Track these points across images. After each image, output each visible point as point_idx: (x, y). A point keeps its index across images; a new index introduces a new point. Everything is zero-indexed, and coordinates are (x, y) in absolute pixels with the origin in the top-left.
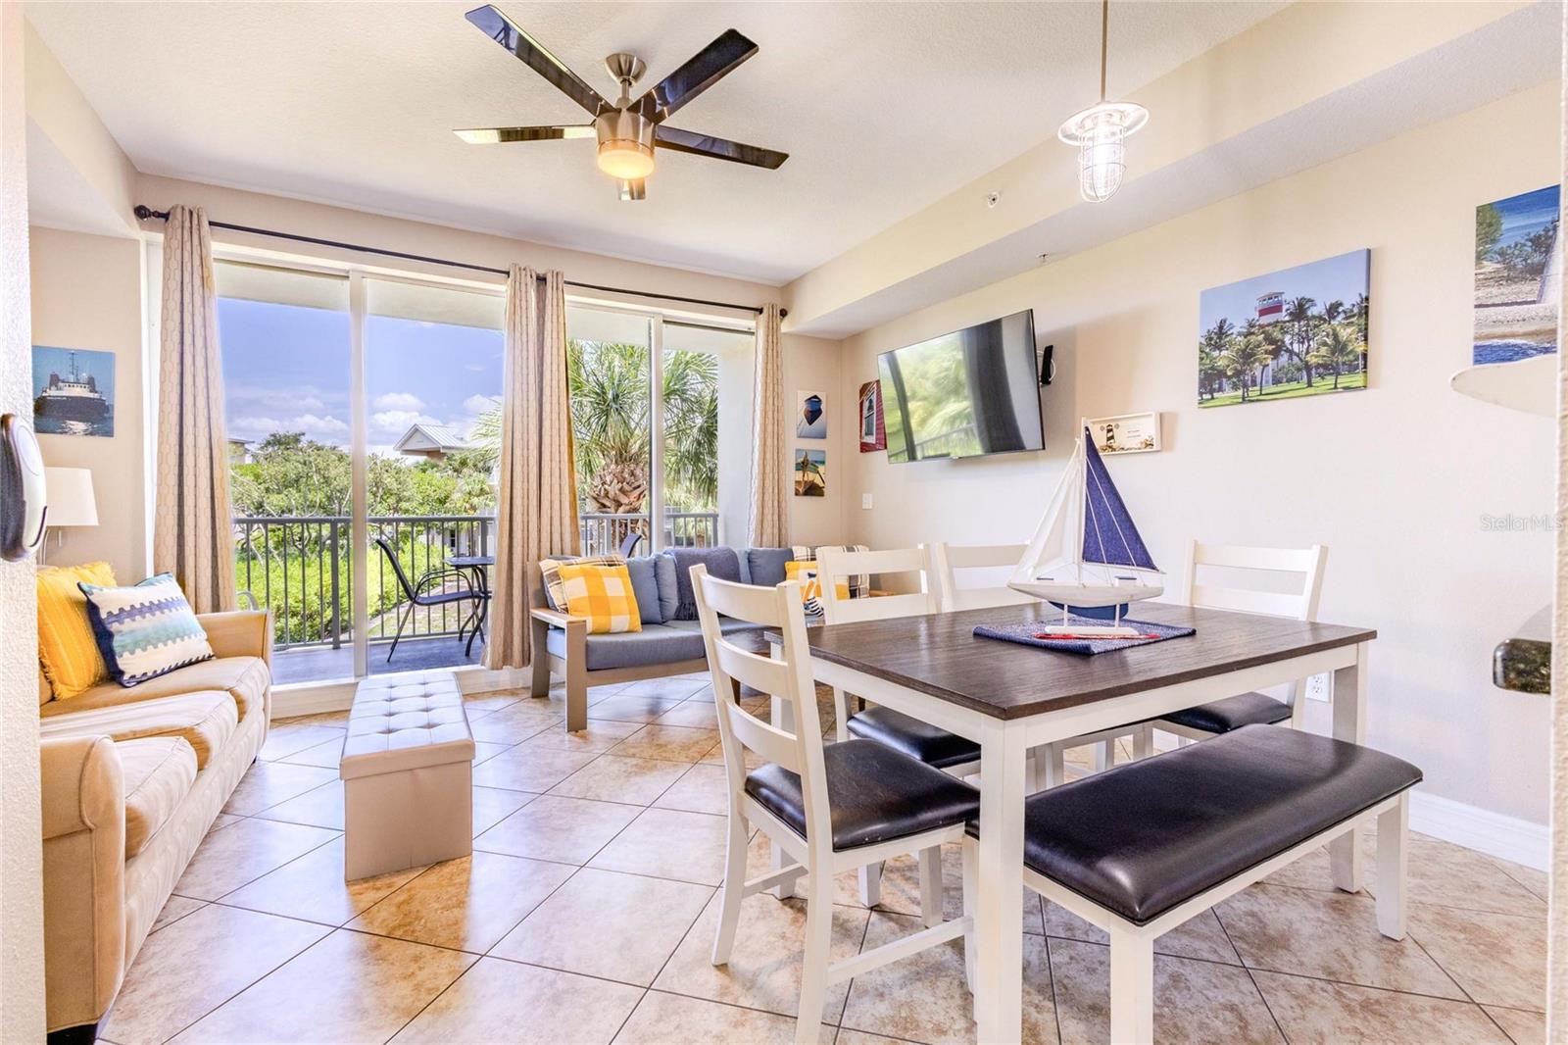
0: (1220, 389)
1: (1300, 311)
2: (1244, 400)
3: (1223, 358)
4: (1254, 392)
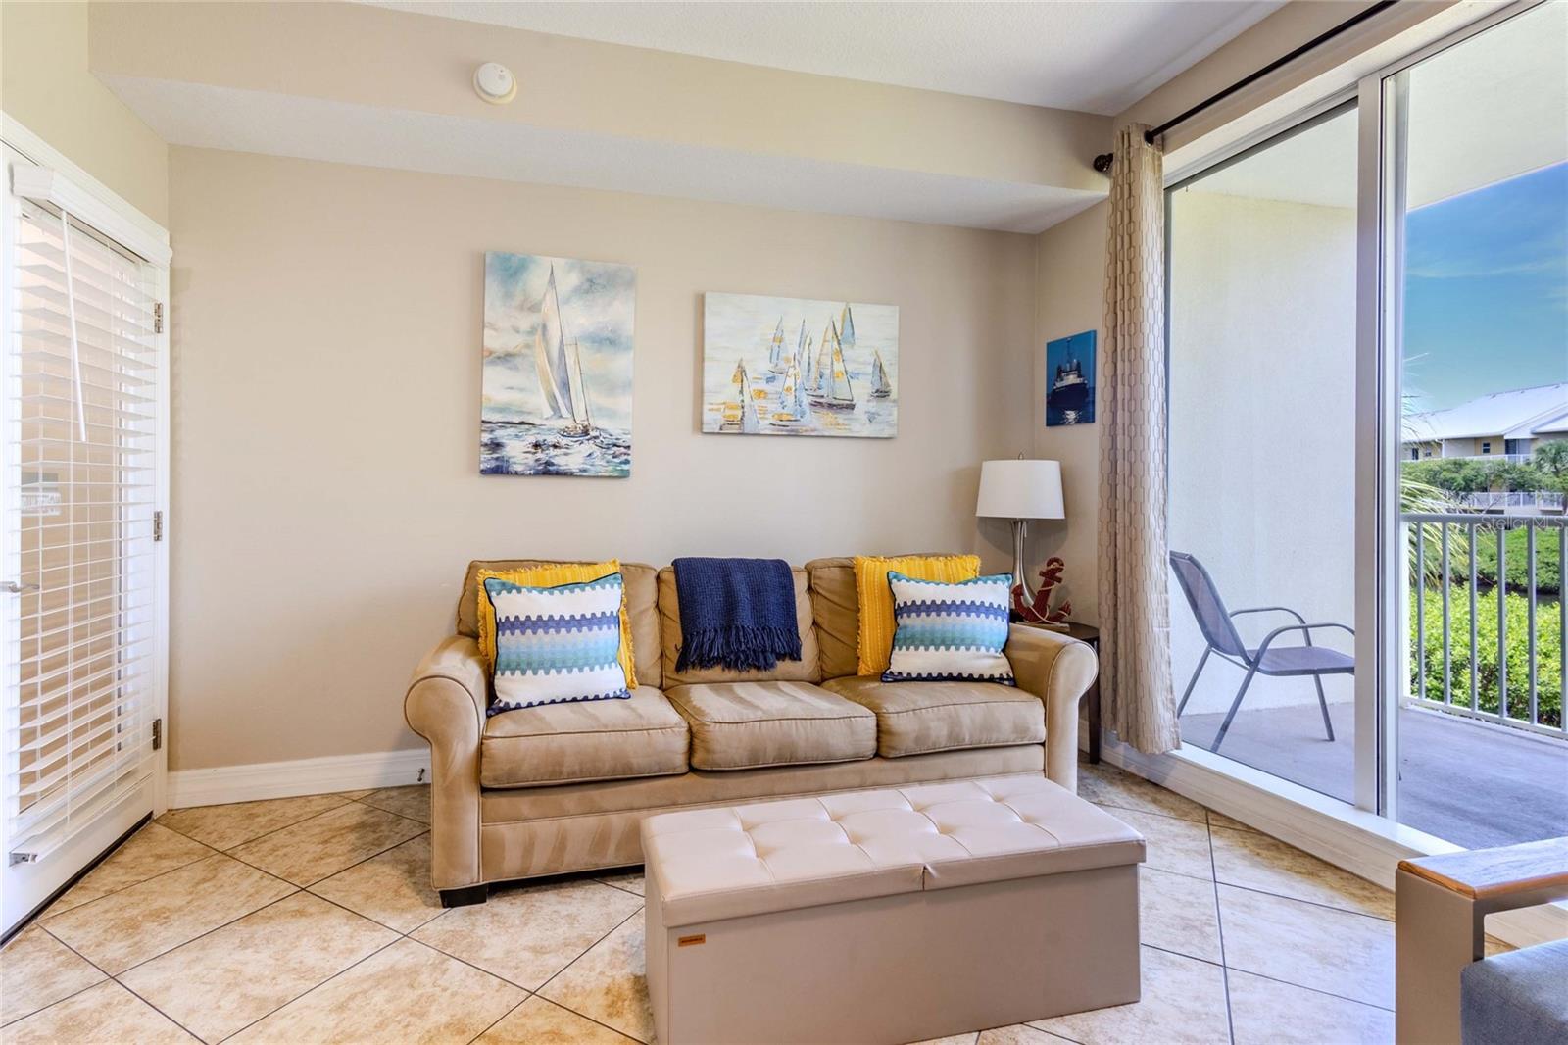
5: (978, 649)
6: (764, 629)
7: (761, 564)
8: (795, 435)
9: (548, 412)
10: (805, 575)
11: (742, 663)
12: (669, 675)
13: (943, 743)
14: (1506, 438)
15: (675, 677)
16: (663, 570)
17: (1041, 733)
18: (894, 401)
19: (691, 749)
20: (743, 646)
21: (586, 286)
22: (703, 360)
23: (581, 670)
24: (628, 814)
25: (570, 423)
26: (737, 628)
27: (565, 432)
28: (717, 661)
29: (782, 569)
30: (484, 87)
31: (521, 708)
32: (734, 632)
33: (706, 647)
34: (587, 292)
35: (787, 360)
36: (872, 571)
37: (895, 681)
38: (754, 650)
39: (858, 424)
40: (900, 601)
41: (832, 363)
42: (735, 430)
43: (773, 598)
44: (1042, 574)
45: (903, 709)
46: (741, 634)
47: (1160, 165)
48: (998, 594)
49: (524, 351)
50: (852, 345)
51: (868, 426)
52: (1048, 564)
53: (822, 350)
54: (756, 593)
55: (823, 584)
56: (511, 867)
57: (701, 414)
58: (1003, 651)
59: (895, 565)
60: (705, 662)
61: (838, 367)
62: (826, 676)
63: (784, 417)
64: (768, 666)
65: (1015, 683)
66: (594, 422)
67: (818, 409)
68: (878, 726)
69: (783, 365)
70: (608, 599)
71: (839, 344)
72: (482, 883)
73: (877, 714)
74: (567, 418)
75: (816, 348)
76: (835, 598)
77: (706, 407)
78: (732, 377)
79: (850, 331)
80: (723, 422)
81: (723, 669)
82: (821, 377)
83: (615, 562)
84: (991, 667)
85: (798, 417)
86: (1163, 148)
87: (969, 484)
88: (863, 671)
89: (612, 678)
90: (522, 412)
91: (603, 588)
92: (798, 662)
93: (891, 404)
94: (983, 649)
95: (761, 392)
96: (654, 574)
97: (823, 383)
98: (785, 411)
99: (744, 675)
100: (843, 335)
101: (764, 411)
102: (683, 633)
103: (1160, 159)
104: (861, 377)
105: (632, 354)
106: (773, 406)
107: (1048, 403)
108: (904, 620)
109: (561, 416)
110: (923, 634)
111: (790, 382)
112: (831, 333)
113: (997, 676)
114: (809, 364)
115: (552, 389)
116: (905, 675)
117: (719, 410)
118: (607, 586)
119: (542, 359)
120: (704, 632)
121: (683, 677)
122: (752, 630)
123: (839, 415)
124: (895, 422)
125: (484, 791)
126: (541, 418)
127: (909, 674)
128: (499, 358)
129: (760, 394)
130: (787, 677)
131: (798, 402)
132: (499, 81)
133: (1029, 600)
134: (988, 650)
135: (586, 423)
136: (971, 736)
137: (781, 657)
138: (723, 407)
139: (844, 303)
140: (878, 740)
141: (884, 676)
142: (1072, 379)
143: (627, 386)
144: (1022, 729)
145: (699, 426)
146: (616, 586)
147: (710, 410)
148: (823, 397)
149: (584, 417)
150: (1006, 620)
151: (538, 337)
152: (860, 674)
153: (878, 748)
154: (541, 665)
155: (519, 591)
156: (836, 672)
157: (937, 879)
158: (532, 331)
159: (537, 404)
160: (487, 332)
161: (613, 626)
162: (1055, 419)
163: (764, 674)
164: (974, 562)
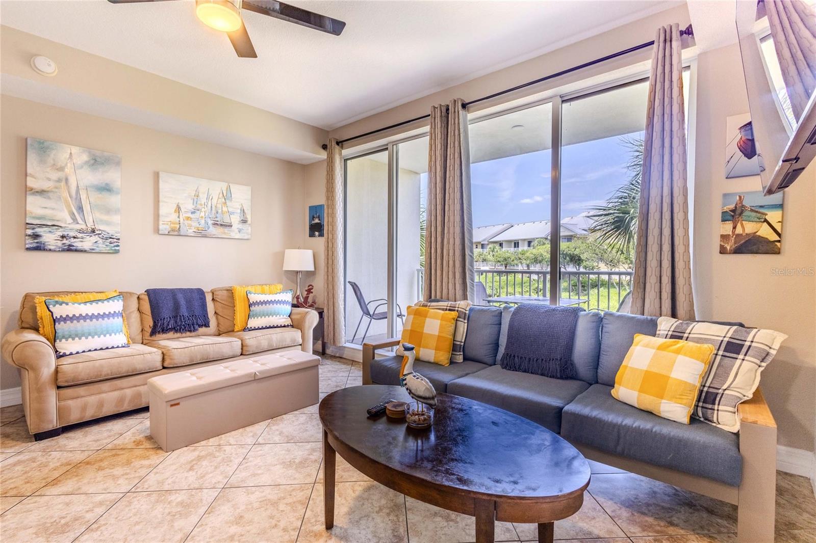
5: (280, 316)
6: (193, 316)
7: (191, 291)
8: (205, 236)
9: (70, 220)
10: (211, 294)
11: (183, 330)
12: (146, 338)
13: (266, 348)
14: (482, 243)
15: (150, 338)
16: (141, 294)
17: (301, 342)
18: (249, 225)
19: (163, 360)
20: (183, 323)
21: (92, 162)
22: (159, 201)
23: (105, 336)
24: (135, 388)
25: (84, 227)
26: (181, 316)
27: (81, 231)
28: (171, 330)
29: (201, 293)
30: (37, 66)
31: (72, 354)
32: (179, 318)
33: (166, 324)
34: (93, 165)
35: (201, 205)
36: (239, 292)
37: (250, 330)
38: (188, 325)
39: (234, 233)
40: (251, 302)
41: (222, 208)
42: (176, 233)
43: (196, 304)
44: (306, 291)
45: (252, 337)
46: (182, 318)
47: (341, 153)
48: (288, 297)
49: (54, 190)
50: (231, 200)
51: (238, 234)
52: (308, 287)
53: (217, 201)
54: (189, 302)
55: (219, 297)
56: (74, 418)
57: (158, 225)
58: (289, 316)
59: (249, 288)
60: (165, 330)
61: (225, 209)
62: (221, 333)
63: (200, 229)
64: (195, 330)
65: (292, 326)
66: (97, 227)
67: (216, 226)
68: (242, 344)
69: (199, 206)
70: (117, 306)
71: (225, 200)
72: (58, 427)
73: (242, 340)
74: (82, 224)
75: (214, 201)
76: (225, 303)
77: (161, 223)
78: (174, 211)
79: (230, 195)
80: (170, 230)
81: (174, 333)
82: (217, 213)
83: (116, 291)
84: (285, 322)
85: (207, 229)
86: (342, 148)
87: (280, 258)
88: (236, 329)
89: (121, 339)
90: (53, 220)
91: (114, 301)
92: (208, 328)
93: (248, 226)
94: (282, 316)
95: (189, 217)
96: (137, 296)
97: (218, 215)
98: (200, 226)
99: (184, 335)
100: (227, 196)
101: (190, 226)
102: (153, 320)
103: (341, 151)
104: (235, 214)
105: (120, 195)
106: (195, 224)
107: (310, 228)
108: (252, 308)
109: (78, 223)
110: (260, 312)
111: (202, 214)
112: (221, 195)
113: (286, 325)
114: (211, 207)
115: (72, 210)
116: (253, 328)
117: (168, 224)
118: (116, 301)
119: (66, 194)
120: (164, 319)
121: (154, 338)
122: (188, 317)
123: (225, 229)
124: (250, 233)
125: (59, 387)
126: (66, 223)
127: (255, 327)
128: (37, 192)
129: (188, 218)
130: (203, 334)
131: (206, 223)
132: (47, 66)
133: (302, 300)
134: (283, 316)
135: (93, 227)
136: (276, 344)
137: (200, 326)
138: (169, 223)
139: (227, 184)
140: (242, 349)
141: (245, 329)
142: (317, 221)
143: (117, 211)
144: (294, 340)
145: (157, 230)
146: (120, 300)
147: (163, 224)
148: (218, 221)
149: (92, 224)
150: (290, 306)
151: (63, 184)
152: (235, 330)
153: (242, 352)
154: (83, 335)
155: (67, 304)
156: (226, 331)
157: (259, 376)
158: (59, 180)
159: (63, 216)
160: (28, 178)
161: (120, 317)
162: (312, 235)
163: (193, 334)
164: (280, 287)
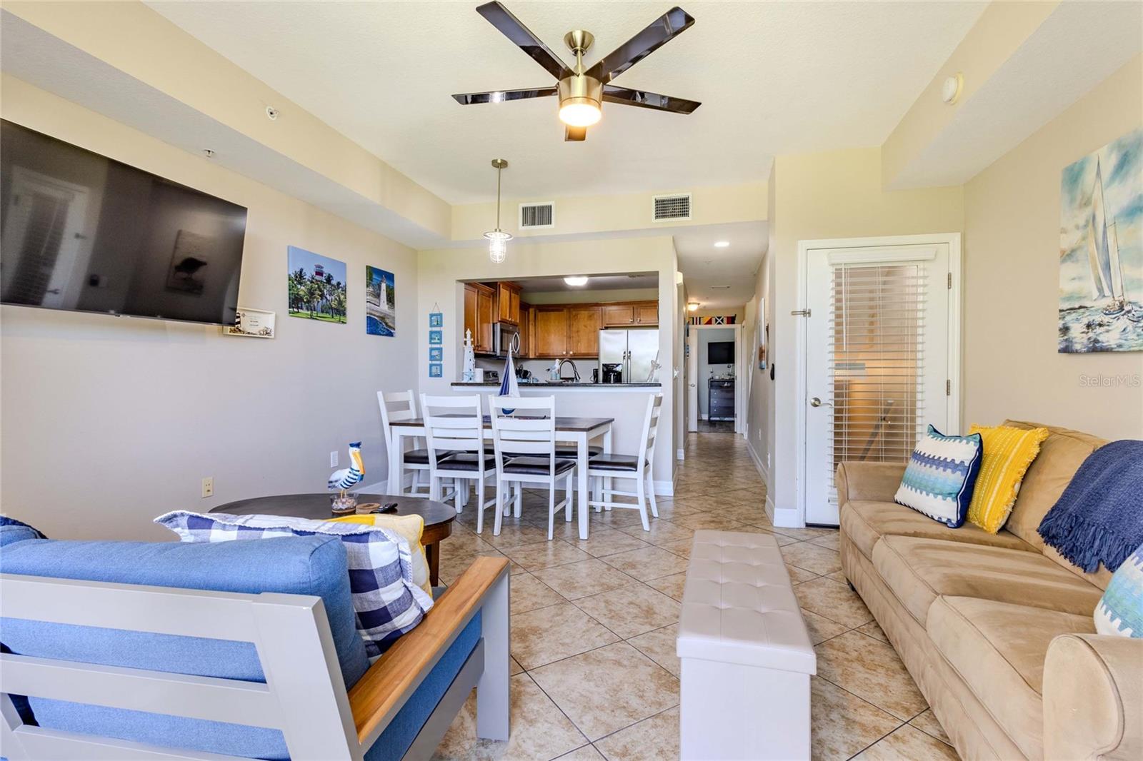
0: (302, 308)
1: (329, 279)
2: (312, 318)
3: (302, 290)
4: (314, 314)
